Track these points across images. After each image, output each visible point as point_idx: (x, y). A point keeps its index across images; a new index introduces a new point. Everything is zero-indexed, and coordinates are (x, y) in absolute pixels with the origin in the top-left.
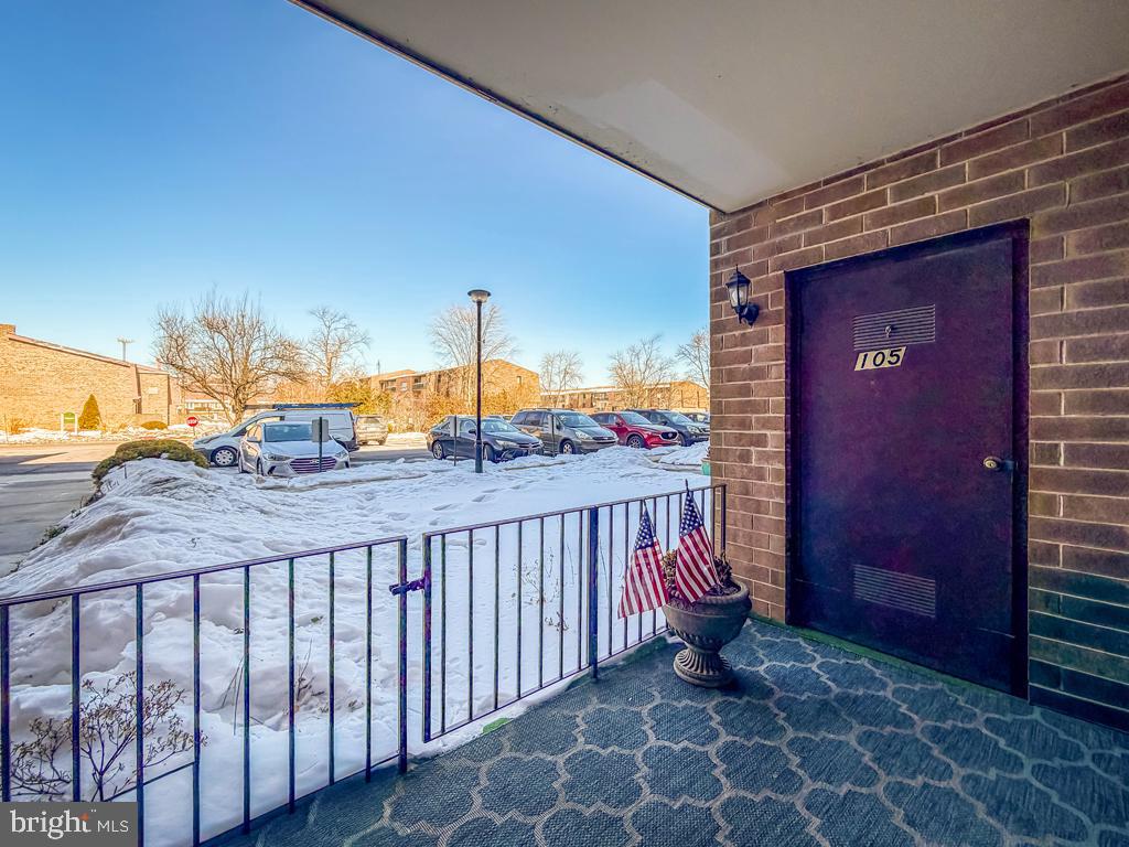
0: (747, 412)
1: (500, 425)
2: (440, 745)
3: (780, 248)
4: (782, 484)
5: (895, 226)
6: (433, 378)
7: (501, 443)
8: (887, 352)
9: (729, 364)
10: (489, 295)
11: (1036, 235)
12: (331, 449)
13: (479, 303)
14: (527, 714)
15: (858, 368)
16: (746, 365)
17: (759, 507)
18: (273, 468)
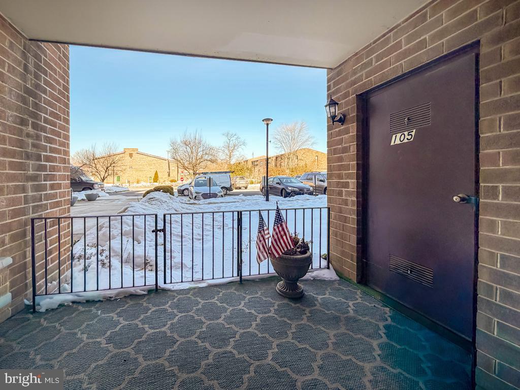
0: (341, 171)
1: (293, 180)
2: (172, 287)
3: (354, 83)
4: (355, 208)
5: (406, 60)
6: (274, 159)
7: (290, 188)
8: (406, 133)
9: (334, 146)
10: (272, 120)
11: (484, 50)
12: (216, 189)
13: (268, 125)
14: (206, 287)
15: (392, 143)
16: (340, 146)
17: (345, 220)
18: (196, 197)
